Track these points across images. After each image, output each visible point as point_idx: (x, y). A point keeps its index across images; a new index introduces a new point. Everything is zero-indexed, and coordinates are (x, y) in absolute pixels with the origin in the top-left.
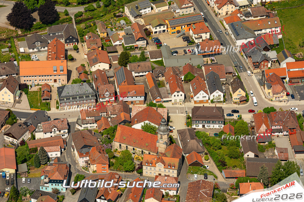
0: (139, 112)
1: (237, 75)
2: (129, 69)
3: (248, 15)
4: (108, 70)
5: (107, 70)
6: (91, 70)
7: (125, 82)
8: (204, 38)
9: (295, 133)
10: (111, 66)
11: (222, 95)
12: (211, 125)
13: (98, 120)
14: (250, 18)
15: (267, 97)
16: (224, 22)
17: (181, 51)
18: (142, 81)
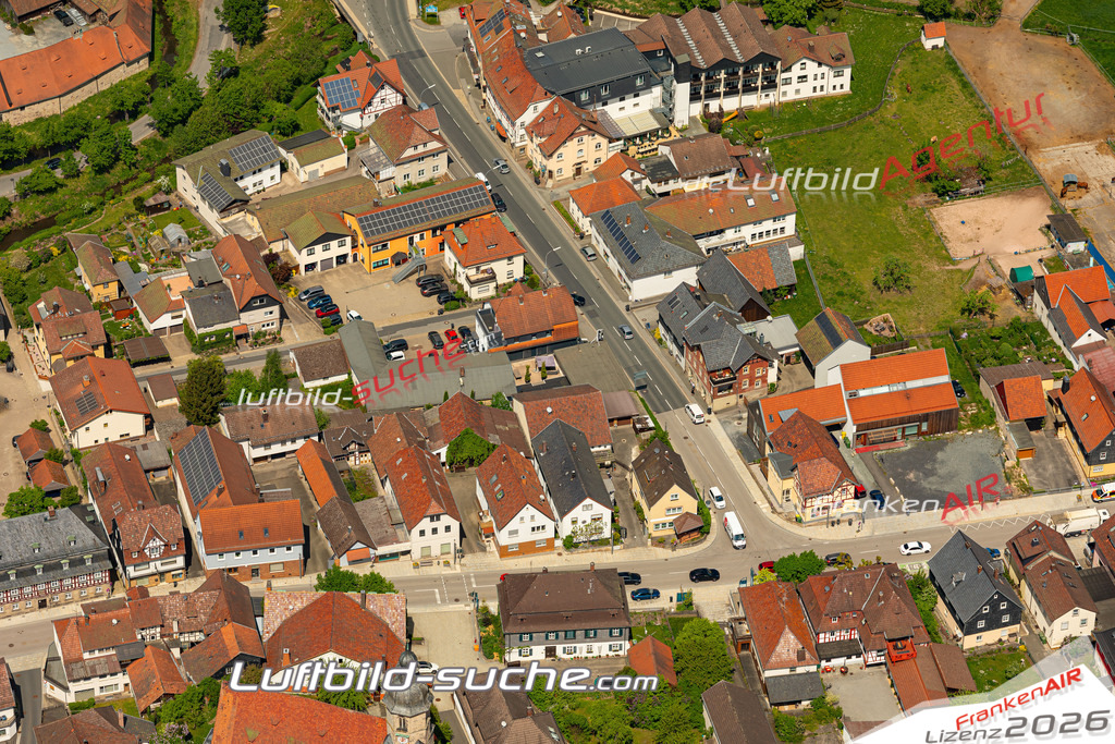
0: (292, 617)
1: (651, 424)
2: (226, 433)
3: (661, 171)
4: (142, 441)
5: (137, 438)
6: (74, 441)
7: (221, 491)
8: (502, 279)
9: (913, 656)
10: (152, 422)
11: (607, 514)
12: (578, 645)
13: (132, 660)
14: (672, 186)
15: (779, 510)
16: (573, 206)
17: (419, 340)
18: (284, 474)
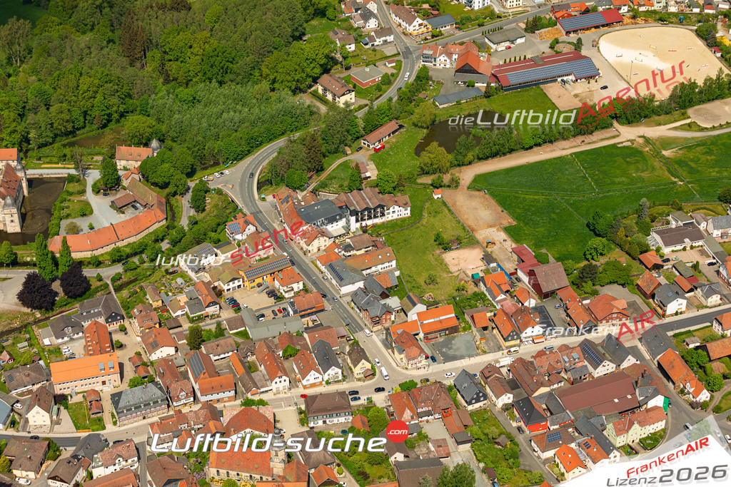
0: (233, 417)
1: (352, 338)
2: (205, 352)
3: (348, 248)
4: (175, 356)
5: (173, 356)
6: (150, 358)
7: (204, 373)
8: (296, 290)
9: (451, 415)
10: (178, 349)
11: (340, 371)
12: (334, 419)
13: (178, 436)
14: (352, 253)
15: (399, 365)
16: (318, 262)
17: (268, 313)
18: (226, 365)
